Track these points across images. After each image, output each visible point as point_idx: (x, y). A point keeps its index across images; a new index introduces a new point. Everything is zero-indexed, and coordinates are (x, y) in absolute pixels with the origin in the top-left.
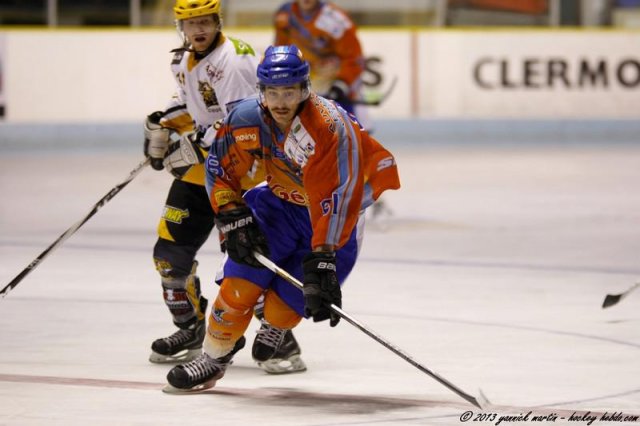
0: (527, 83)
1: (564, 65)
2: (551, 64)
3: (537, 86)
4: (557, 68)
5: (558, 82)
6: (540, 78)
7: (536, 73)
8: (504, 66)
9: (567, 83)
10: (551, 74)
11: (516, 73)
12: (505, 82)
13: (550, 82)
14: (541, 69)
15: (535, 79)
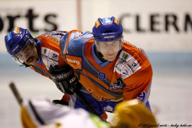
0: (152, 29)
1: (175, 17)
2: (167, 17)
3: (158, 31)
4: (171, 19)
5: (172, 28)
6: (161, 26)
7: (158, 23)
8: (138, 18)
9: (177, 29)
10: (167, 23)
11: (145, 23)
12: (138, 29)
13: (167, 29)
14: (161, 20)
15: (157, 27)
